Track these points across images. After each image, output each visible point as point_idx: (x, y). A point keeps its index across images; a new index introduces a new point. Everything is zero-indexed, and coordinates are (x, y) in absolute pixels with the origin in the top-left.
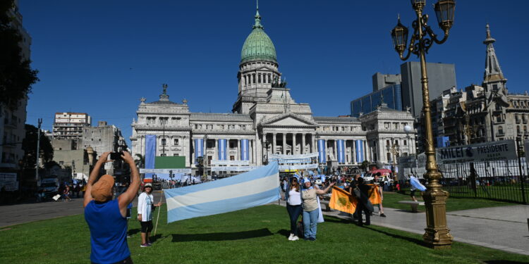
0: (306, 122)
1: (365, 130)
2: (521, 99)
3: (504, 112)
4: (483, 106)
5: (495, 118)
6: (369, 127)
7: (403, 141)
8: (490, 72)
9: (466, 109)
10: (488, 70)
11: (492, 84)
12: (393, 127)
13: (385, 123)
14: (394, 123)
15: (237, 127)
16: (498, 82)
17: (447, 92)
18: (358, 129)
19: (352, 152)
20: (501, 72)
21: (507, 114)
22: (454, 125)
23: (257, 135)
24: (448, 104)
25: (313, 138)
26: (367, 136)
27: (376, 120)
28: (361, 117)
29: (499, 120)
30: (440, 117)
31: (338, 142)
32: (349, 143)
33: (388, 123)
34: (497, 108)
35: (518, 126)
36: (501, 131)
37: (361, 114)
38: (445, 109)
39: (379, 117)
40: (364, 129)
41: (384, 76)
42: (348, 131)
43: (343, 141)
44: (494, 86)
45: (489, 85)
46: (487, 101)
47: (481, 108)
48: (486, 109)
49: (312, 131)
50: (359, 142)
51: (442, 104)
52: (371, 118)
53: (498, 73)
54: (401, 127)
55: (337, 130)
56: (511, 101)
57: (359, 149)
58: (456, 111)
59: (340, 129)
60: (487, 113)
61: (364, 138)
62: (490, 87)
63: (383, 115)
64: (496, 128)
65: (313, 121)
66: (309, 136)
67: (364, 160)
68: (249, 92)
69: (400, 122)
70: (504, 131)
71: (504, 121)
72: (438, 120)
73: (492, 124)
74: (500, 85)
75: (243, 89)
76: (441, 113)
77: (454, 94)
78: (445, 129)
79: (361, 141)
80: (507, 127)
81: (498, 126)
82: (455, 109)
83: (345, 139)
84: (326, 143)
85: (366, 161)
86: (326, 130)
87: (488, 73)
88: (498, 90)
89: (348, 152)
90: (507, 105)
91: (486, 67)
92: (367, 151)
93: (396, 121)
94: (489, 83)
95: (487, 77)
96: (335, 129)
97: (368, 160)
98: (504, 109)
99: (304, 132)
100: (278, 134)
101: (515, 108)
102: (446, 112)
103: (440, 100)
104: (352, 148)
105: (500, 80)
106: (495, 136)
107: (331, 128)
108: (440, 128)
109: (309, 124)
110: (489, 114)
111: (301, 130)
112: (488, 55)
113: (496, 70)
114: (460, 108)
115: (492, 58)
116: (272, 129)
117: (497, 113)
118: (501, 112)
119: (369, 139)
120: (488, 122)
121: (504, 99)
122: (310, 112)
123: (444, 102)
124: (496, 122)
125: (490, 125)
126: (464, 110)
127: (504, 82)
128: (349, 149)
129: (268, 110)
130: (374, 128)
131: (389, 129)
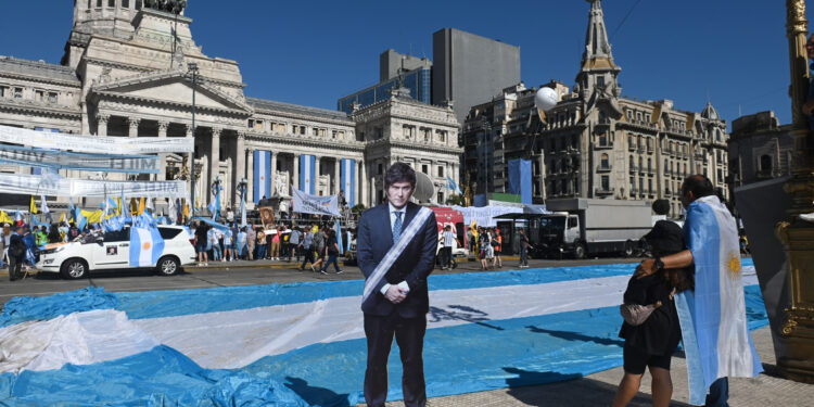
0: (224, 101)
1: (362, 140)
2: (639, 108)
3: (613, 128)
4: (578, 114)
5: (597, 138)
6: (372, 132)
7: (436, 168)
8: (594, 52)
9: (546, 120)
10: (590, 48)
11: (596, 75)
12: (419, 137)
13: (405, 126)
14: (422, 128)
15: (28, 94)
16: (606, 71)
17: (512, 90)
18: (349, 137)
19: (332, 185)
20: (611, 55)
21: (617, 133)
22: (523, 148)
23: (85, 120)
24: (514, 110)
25: (241, 144)
26: (365, 152)
27: (386, 119)
28: (358, 113)
29: (603, 142)
30: (499, 132)
31: (301, 158)
32: (327, 165)
33: (411, 127)
34: (601, 120)
35: (631, 157)
36: (605, 163)
37: (357, 107)
38: (508, 119)
39: (394, 111)
40: (360, 137)
41: (400, 57)
42: (327, 137)
43: (313, 158)
44: (598, 78)
45: (590, 77)
46: (586, 106)
47: (574, 117)
48: (582, 120)
49: (240, 126)
50: (348, 163)
51: (504, 108)
52: (377, 113)
53: (606, 56)
54: (435, 140)
55: (303, 132)
56: (625, 109)
57: (348, 180)
58: (529, 122)
59: (309, 132)
60: (585, 128)
61: (359, 156)
62: (592, 79)
63: (401, 108)
64: (597, 157)
65: (241, 101)
66: (229, 138)
67: (357, 203)
68: (96, 25)
69: (434, 127)
70: (610, 163)
71: (611, 144)
72: (495, 139)
73: (592, 148)
74: (608, 77)
75: (81, 17)
76: (500, 124)
77: (524, 92)
78: (507, 155)
79: (353, 161)
80: (616, 155)
81: (602, 152)
82: (527, 119)
83: (321, 155)
84: (274, 160)
85: (361, 206)
86: (276, 128)
87: (590, 54)
88: (606, 87)
89: (322, 184)
90: (617, 116)
91: (587, 43)
92: (365, 183)
93: (426, 126)
94: (592, 72)
95: (588, 62)
96: (298, 129)
97: (365, 203)
98: (613, 122)
99: (218, 124)
100: (143, 121)
101: (630, 123)
102: (509, 123)
103: (502, 101)
104: (333, 177)
105: (609, 68)
106: (595, 171)
107: (290, 129)
108: (497, 154)
109: (233, 105)
110: (587, 131)
111: (211, 118)
112: (593, 21)
113: (605, 51)
114: (536, 117)
115: (598, 27)
116: (126, 106)
117: (601, 129)
118: (608, 127)
119: (369, 158)
120: (584, 145)
121: (615, 103)
122: (238, 80)
123: (507, 105)
124: (598, 146)
125: (587, 150)
126: (544, 122)
127: (615, 73)
128: (326, 179)
129: (123, 60)
130: (380, 136)
131: (412, 139)
